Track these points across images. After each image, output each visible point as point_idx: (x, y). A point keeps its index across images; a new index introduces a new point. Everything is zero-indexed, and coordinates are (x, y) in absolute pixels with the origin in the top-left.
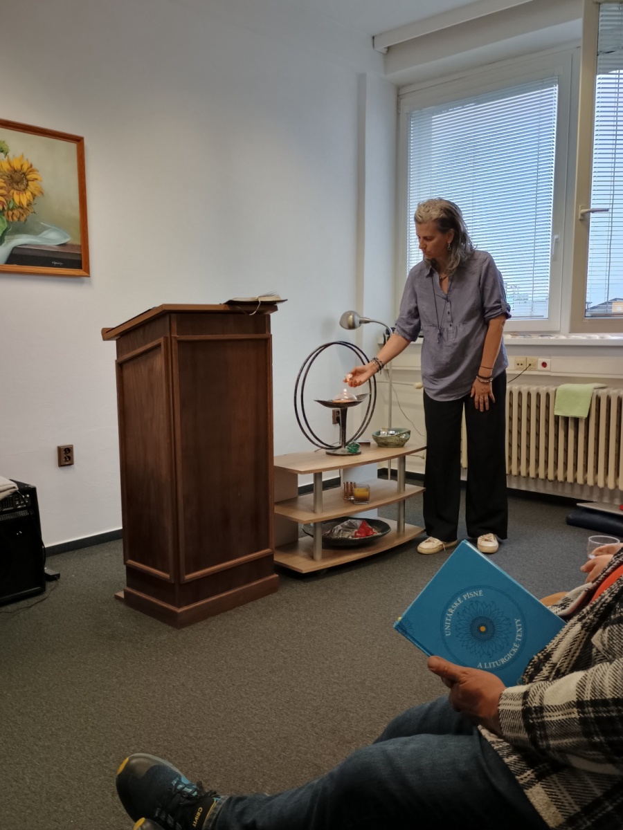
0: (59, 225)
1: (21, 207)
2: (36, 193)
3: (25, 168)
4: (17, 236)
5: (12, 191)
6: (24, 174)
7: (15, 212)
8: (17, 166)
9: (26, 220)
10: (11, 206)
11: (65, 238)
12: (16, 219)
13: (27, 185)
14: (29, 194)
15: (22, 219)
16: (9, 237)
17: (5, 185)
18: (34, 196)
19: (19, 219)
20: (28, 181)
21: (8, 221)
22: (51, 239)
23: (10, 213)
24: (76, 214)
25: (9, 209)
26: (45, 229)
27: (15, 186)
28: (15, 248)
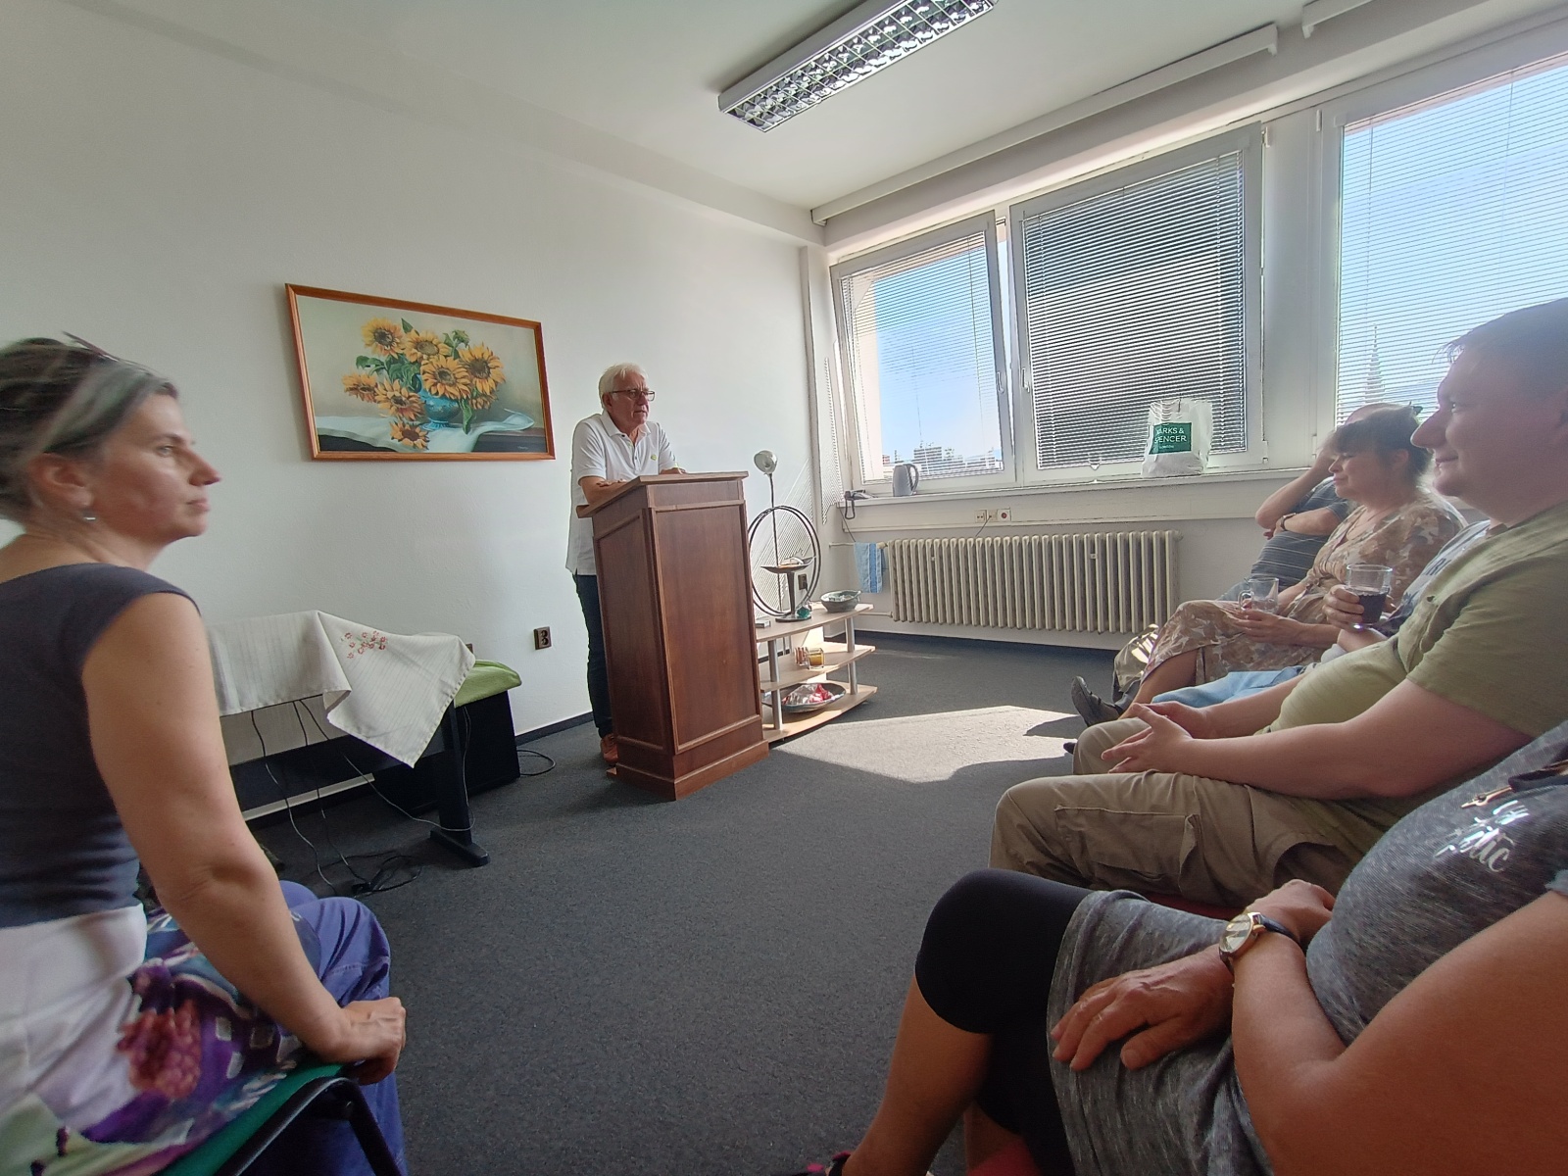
0: (523, 410)
1: (485, 395)
2: (499, 381)
3: (486, 357)
4: (482, 424)
5: (475, 379)
6: (486, 362)
7: (479, 400)
8: (478, 355)
9: (490, 407)
10: (475, 394)
11: (529, 422)
12: (479, 407)
13: (489, 373)
14: (491, 381)
15: (486, 407)
16: (475, 425)
17: (467, 374)
18: (496, 383)
19: (483, 407)
20: (489, 368)
21: (472, 409)
22: (517, 424)
23: (474, 401)
24: (539, 399)
25: (472, 397)
26: (510, 414)
27: (478, 375)
28: (481, 435)
